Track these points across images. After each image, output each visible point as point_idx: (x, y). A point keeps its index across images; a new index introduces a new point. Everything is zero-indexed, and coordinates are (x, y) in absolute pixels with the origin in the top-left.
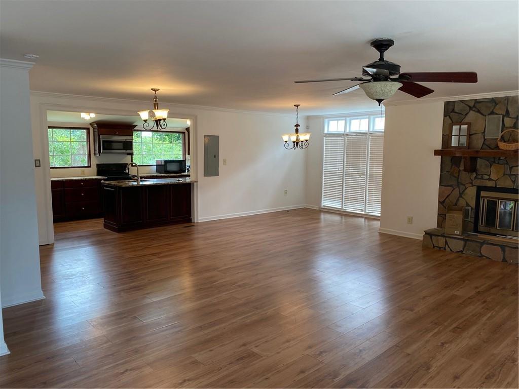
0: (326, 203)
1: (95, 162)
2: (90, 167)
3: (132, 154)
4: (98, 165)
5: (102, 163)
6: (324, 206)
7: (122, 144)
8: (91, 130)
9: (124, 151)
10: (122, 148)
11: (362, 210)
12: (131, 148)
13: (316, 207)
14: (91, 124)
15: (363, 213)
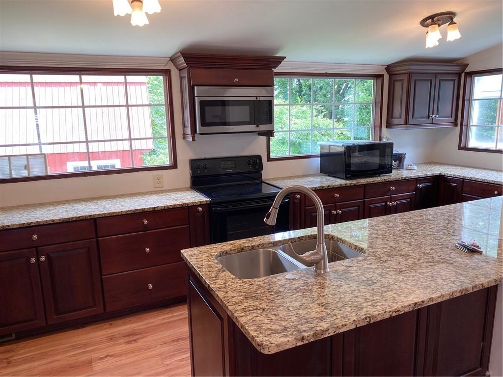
1: (185, 155)
2: (174, 166)
3: (269, 134)
4: (193, 163)
5: (203, 157)
7: (247, 108)
8: (175, 74)
9: (252, 128)
10: (248, 119)
12: (270, 120)
14: (173, 59)
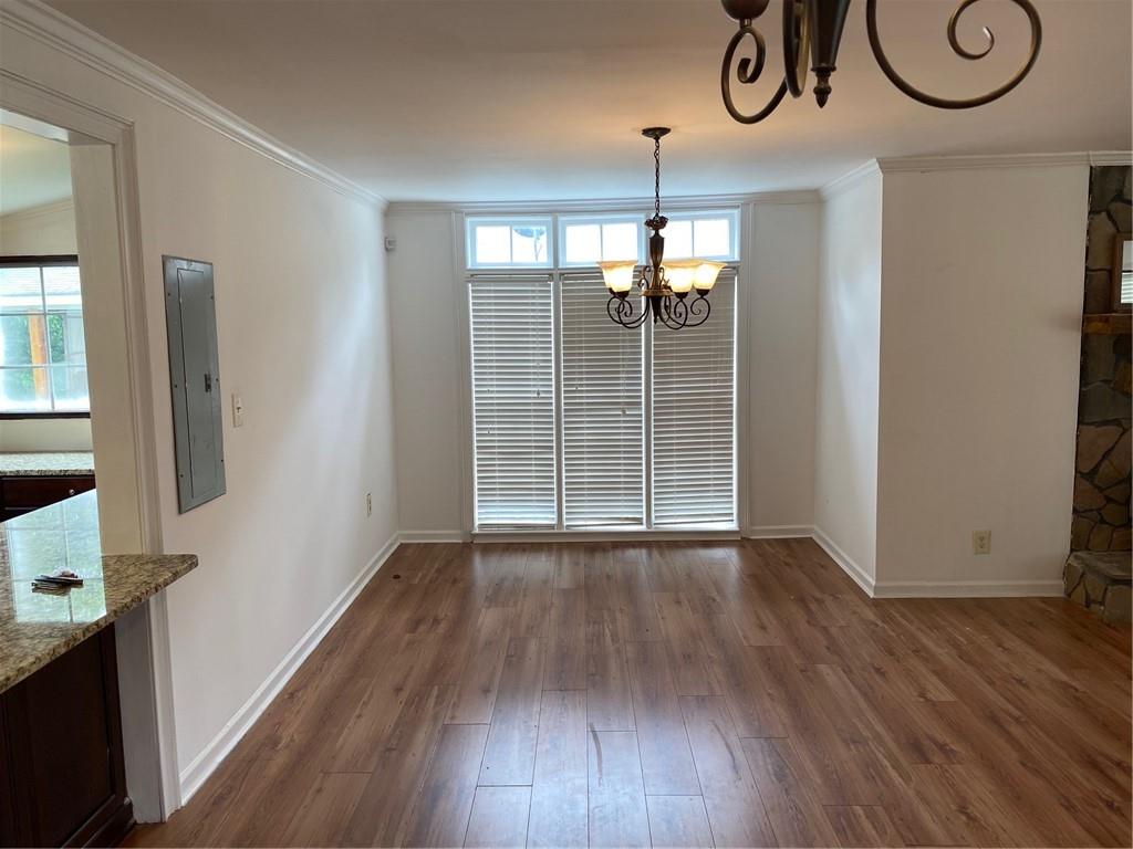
0: (490, 514)
6: (481, 526)
11: (639, 521)
13: (450, 536)
15: (643, 528)
